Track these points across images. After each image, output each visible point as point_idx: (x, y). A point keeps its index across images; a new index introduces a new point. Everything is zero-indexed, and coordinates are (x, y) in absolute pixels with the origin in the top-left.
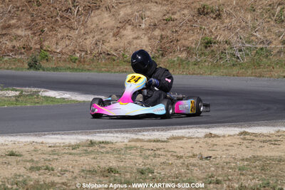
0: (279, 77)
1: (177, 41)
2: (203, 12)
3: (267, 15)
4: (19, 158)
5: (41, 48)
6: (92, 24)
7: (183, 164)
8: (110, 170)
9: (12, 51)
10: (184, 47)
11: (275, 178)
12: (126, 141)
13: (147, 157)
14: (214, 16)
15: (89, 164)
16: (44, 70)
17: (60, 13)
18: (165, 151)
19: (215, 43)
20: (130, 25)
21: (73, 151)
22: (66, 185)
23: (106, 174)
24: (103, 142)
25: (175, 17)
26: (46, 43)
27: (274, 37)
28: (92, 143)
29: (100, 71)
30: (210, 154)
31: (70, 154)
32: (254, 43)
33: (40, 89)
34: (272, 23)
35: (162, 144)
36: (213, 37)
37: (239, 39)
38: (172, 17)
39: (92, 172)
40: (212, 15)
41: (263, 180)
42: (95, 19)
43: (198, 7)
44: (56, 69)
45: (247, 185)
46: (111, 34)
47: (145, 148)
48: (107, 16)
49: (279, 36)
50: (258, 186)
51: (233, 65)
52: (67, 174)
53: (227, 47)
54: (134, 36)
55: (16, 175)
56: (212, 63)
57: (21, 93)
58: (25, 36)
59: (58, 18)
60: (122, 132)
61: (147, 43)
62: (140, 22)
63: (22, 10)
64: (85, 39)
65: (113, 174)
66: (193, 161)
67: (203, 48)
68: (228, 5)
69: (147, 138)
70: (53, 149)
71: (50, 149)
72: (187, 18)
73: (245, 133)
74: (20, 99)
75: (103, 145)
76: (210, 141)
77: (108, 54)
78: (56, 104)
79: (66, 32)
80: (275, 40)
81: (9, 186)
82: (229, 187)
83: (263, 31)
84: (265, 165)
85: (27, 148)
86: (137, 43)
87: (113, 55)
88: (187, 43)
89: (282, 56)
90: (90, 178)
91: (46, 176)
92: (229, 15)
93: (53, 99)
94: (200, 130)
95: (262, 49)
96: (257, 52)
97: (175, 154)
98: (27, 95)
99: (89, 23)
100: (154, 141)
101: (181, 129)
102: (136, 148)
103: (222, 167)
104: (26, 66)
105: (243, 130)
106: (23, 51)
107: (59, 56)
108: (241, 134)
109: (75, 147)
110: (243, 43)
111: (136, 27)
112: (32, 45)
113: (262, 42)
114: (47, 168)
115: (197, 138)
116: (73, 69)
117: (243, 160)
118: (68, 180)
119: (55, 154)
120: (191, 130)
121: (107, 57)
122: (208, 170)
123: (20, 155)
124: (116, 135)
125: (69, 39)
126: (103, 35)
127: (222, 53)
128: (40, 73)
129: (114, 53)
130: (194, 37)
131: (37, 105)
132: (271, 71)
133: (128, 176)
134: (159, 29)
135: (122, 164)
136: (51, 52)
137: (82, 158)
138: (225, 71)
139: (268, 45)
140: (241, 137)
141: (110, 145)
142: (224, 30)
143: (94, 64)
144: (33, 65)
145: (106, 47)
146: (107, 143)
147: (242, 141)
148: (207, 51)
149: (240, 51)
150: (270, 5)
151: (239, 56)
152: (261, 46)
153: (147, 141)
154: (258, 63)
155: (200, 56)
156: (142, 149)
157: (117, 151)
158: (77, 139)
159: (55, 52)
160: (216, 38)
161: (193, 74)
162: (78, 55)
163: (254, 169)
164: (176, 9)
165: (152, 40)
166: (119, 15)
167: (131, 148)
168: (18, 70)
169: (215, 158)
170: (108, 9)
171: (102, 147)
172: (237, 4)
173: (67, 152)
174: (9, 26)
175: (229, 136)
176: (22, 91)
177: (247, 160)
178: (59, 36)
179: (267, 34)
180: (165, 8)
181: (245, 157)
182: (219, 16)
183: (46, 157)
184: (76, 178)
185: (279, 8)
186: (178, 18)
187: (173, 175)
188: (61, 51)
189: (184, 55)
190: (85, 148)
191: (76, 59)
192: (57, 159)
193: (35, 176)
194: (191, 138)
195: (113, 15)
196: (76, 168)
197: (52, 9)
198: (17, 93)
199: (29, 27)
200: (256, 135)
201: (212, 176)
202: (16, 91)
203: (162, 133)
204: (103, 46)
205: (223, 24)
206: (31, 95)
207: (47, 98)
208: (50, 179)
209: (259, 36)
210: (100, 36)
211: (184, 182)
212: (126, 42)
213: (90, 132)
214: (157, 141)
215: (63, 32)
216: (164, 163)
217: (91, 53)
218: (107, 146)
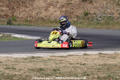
0: (117, 29)
1: (73, 13)
3: (113, 2)
5: (13, 15)
6: (35, 5)
7: (73, 67)
8: (41, 69)
10: (75, 15)
11: (113, 73)
12: (48, 57)
13: (57, 64)
14: (89, 2)
15: (32, 67)
16: (14, 25)
18: (65, 61)
19: (89, 14)
20: (52, 6)
21: (25, 61)
22: (21, 76)
23: (39, 71)
24: (38, 57)
26: (15, 14)
27: (115, 11)
28: (33, 57)
29: (38, 26)
30: (85, 62)
32: (107, 14)
33: (11, 34)
35: (64, 58)
36: (89, 11)
37: (100, 13)
38: (71, 2)
39: (33, 70)
40: (88, 1)
41: (108, 74)
42: (37, 3)
44: (19, 25)
45: (101, 76)
46: (44, 9)
47: (57, 60)
48: (42, 2)
49: (118, 11)
50: (106, 77)
51: (97, 24)
52: (22, 71)
53: (95, 16)
54: (54, 10)
56: (88, 23)
57: (3, 35)
58: (6, 10)
59: (21, 3)
60: (47, 52)
61: (60, 14)
64: (32, 12)
65: (42, 71)
66: (77, 65)
67: (84, 16)
69: (57, 55)
70: (16, 60)
71: (15, 60)
72: (77, 3)
73: (101, 54)
74: (2, 38)
75: (38, 58)
76: (85, 57)
77: (42, 19)
78: (19, 40)
80: (116, 13)
82: (93, 77)
83: (111, 9)
84: (109, 68)
85: (4, 59)
86: (55, 14)
87: (45, 19)
88: (77, 14)
89: (119, 20)
90: (32, 72)
91: (12, 71)
92: (96, 2)
93: (17, 38)
94: (81, 52)
95: (110, 17)
96: (108, 18)
97: (69, 62)
98: (6, 36)
99: (34, 5)
100: (61, 57)
101: (73, 51)
102: (53, 60)
103: (90, 68)
104: (6, 23)
105: (100, 52)
106: (5, 17)
107: (21, 19)
108: (99, 54)
109: (25, 59)
110: (102, 14)
111: (55, 6)
112: (9, 14)
113: (110, 14)
114: (13, 68)
115: (80, 55)
116: (27, 25)
117: (99, 65)
118: (22, 73)
119: (16, 62)
120: (77, 52)
121: (42, 20)
122: (84, 70)
124: (44, 54)
125: (25, 12)
126: (40, 10)
127: (93, 18)
128: (12, 27)
129: (45, 18)
130: (80, 11)
131: (10, 40)
132: (114, 26)
133: (49, 72)
134: (65, 7)
135: (46, 67)
136: (17, 17)
137: (29, 64)
138: (93, 26)
139: (113, 15)
140: (99, 55)
141: (41, 58)
142: (93, 8)
143: (36, 23)
144: (9, 23)
145: (42, 15)
146: (40, 57)
147: (99, 57)
148: (86, 17)
149: (100, 17)
151: (100, 20)
152: (110, 15)
153: (58, 57)
154: (108, 23)
155: (83, 19)
156: (55, 60)
157: (44, 61)
158: (27, 55)
159: (19, 17)
160: (90, 12)
161: (79, 28)
162: (29, 19)
163: (104, 69)
165: (62, 12)
166: (47, 1)
167: (50, 60)
168: (2, 25)
169: (87, 64)
171: (38, 59)
173: (22, 61)
175: (94, 55)
176: (4, 34)
177: (101, 65)
178: (21, 10)
179: (112, 10)
181: (101, 64)
182: (91, 2)
183: (13, 63)
184: (25, 72)
186: (73, 3)
187: (68, 72)
188: (22, 17)
189: (76, 19)
190: (30, 59)
191: (28, 21)
192: (17, 64)
193: (7, 71)
194: (77, 56)
195: (45, 1)
196: (26, 68)
198: (2, 35)
199: (8, 6)
200: (105, 54)
201: (85, 72)
202: (1, 34)
203: (64, 53)
204: (40, 15)
205: (93, 5)
206: (8, 36)
207: (15, 38)
208: (14, 73)
209: (109, 11)
210: (39, 11)
211: (73, 75)
212: (50, 13)
213: (33, 53)
214: (62, 57)
215: (22, 9)
216: (64, 66)
217: (35, 18)
218: (40, 59)
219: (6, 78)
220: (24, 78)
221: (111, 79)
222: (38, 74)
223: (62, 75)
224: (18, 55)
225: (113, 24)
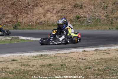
0: (105, 29)
1: (67, 17)
2: (76, 6)
4: (17, 62)
5: (17, 21)
7: (76, 62)
8: (50, 65)
9: (6, 23)
11: (110, 66)
12: (54, 54)
13: (63, 60)
15: (42, 63)
16: (19, 29)
17: (24, 8)
18: (69, 57)
19: (80, 17)
20: (49, 12)
21: (36, 58)
22: (35, 71)
24: (46, 55)
25: (66, 8)
26: (19, 20)
28: (42, 55)
29: (39, 29)
30: (85, 58)
31: (35, 60)
32: (95, 17)
33: (18, 36)
34: (101, 9)
37: (89, 16)
39: (44, 66)
40: (79, 7)
41: (106, 66)
42: (36, 10)
43: (74, 4)
44: (23, 29)
45: (100, 68)
46: (42, 15)
47: (62, 56)
48: (41, 9)
49: (104, 14)
50: (105, 69)
51: (88, 25)
52: (35, 67)
53: (85, 19)
54: (51, 16)
55: (16, 68)
56: (80, 25)
58: (11, 17)
59: (23, 10)
60: (52, 51)
61: (56, 18)
62: (53, 11)
63: (10, 8)
64: (33, 18)
65: (51, 66)
66: (80, 60)
67: (76, 19)
68: (85, 4)
69: (61, 53)
71: (27, 58)
72: (70, 9)
73: (97, 50)
74: (12, 40)
76: (85, 53)
77: (42, 23)
79: (26, 15)
80: (102, 15)
81: (14, 72)
82: (94, 69)
83: (98, 12)
84: (106, 61)
85: (19, 58)
86: (52, 18)
88: (70, 18)
89: (105, 21)
90: (43, 68)
91: (27, 68)
92: (85, 7)
93: (24, 40)
94: (80, 49)
95: (98, 19)
96: (96, 20)
97: (72, 58)
98: (14, 39)
99: (34, 12)
100: (64, 54)
101: (73, 49)
102: (58, 57)
103: (91, 62)
104: (12, 28)
105: (96, 49)
106: (10, 22)
107: (24, 24)
108: (95, 50)
109: (36, 57)
110: (91, 17)
111: (51, 12)
112: (14, 20)
113: (98, 17)
114: (27, 65)
115: (80, 52)
118: (35, 69)
120: (77, 49)
122: (85, 64)
123: (17, 61)
124: (50, 52)
125: (27, 18)
126: (40, 16)
127: (83, 21)
129: (44, 22)
130: (73, 16)
132: (101, 27)
133: (57, 67)
134: (60, 13)
137: (39, 61)
139: (100, 17)
140: (96, 51)
141: (49, 56)
142: (84, 13)
143: (37, 26)
144: (15, 28)
145: (41, 20)
147: (96, 53)
148: (78, 21)
149: (90, 20)
150: (100, 3)
151: (90, 22)
152: (97, 18)
154: (97, 24)
155: (75, 22)
156: (60, 57)
157: (51, 58)
158: (36, 54)
159: (22, 23)
160: (81, 15)
162: (31, 23)
163: (102, 63)
164: (66, 5)
165: (58, 17)
166: (45, 8)
167: (56, 57)
169: (88, 59)
170: (41, 6)
171: (46, 57)
172: (88, 3)
173: (33, 59)
174: (5, 14)
175: (91, 51)
178: (24, 17)
179: (99, 14)
180: (62, 5)
181: (98, 58)
182: (81, 8)
183: (26, 61)
184: (38, 68)
185: (103, 4)
187: (73, 66)
188: (24, 22)
190: (40, 57)
191: (30, 25)
192: (30, 61)
193: (23, 68)
194: (78, 52)
195: (43, 8)
196: (38, 64)
197: (20, 7)
198: (11, 38)
199: (12, 14)
200: (101, 50)
201: (87, 66)
203: (67, 51)
205: (83, 10)
206: (16, 39)
207: (22, 40)
208: (29, 69)
209: (96, 14)
210: (38, 16)
211: (77, 68)
212: (48, 18)
213: (40, 52)
214: (66, 54)
215: (25, 15)
216: (69, 61)
217: (35, 23)
218: (47, 56)
219: (23, 73)
220: (38, 72)
221: (110, 70)
222: (49, 69)
223: (68, 68)
224: (29, 54)
225: (101, 25)
